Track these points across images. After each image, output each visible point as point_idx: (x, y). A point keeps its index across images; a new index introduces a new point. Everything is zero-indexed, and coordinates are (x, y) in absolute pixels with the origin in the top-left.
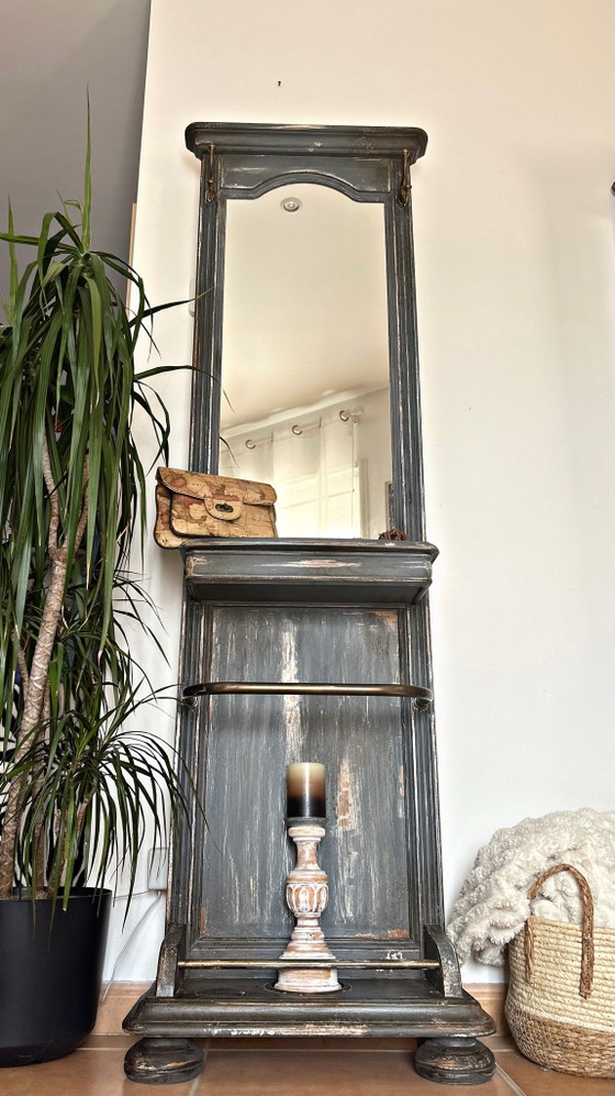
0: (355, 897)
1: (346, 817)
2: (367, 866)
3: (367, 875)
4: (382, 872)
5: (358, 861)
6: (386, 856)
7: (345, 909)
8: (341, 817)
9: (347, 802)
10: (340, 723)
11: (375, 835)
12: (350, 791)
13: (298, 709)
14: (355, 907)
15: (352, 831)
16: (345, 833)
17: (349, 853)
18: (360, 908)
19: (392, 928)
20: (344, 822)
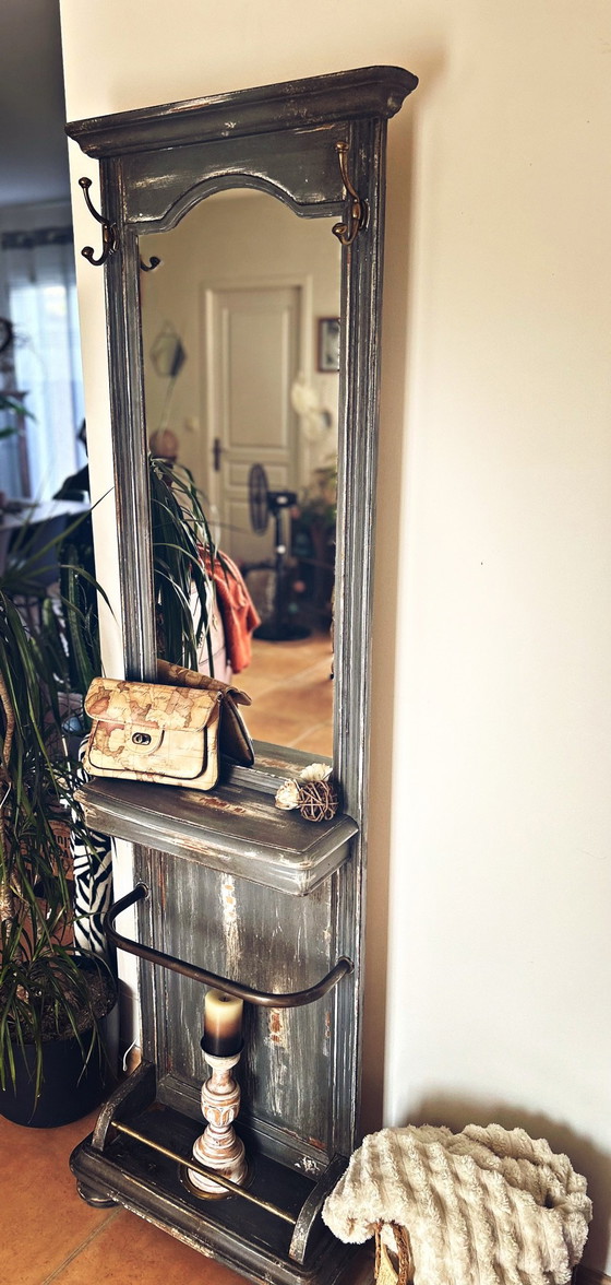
0: (284, 1099)
1: (278, 1034)
2: (294, 1082)
3: (294, 1090)
4: (307, 1093)
5: (287, 1074)
6: (311, 1081)
7: (275, 1104)
8: (273, 1033)
9: (278, 1022)
10: (274, 950)
11: (301, 1059)
12: (281, 1015)
13: (235, 924)
14: (283, 1108)
15: (283, 1049)
16: (276, 1047)
17: (280, 1065)
18: (288, 1108)
19: (313, 1137)
20: (275, 1038)
